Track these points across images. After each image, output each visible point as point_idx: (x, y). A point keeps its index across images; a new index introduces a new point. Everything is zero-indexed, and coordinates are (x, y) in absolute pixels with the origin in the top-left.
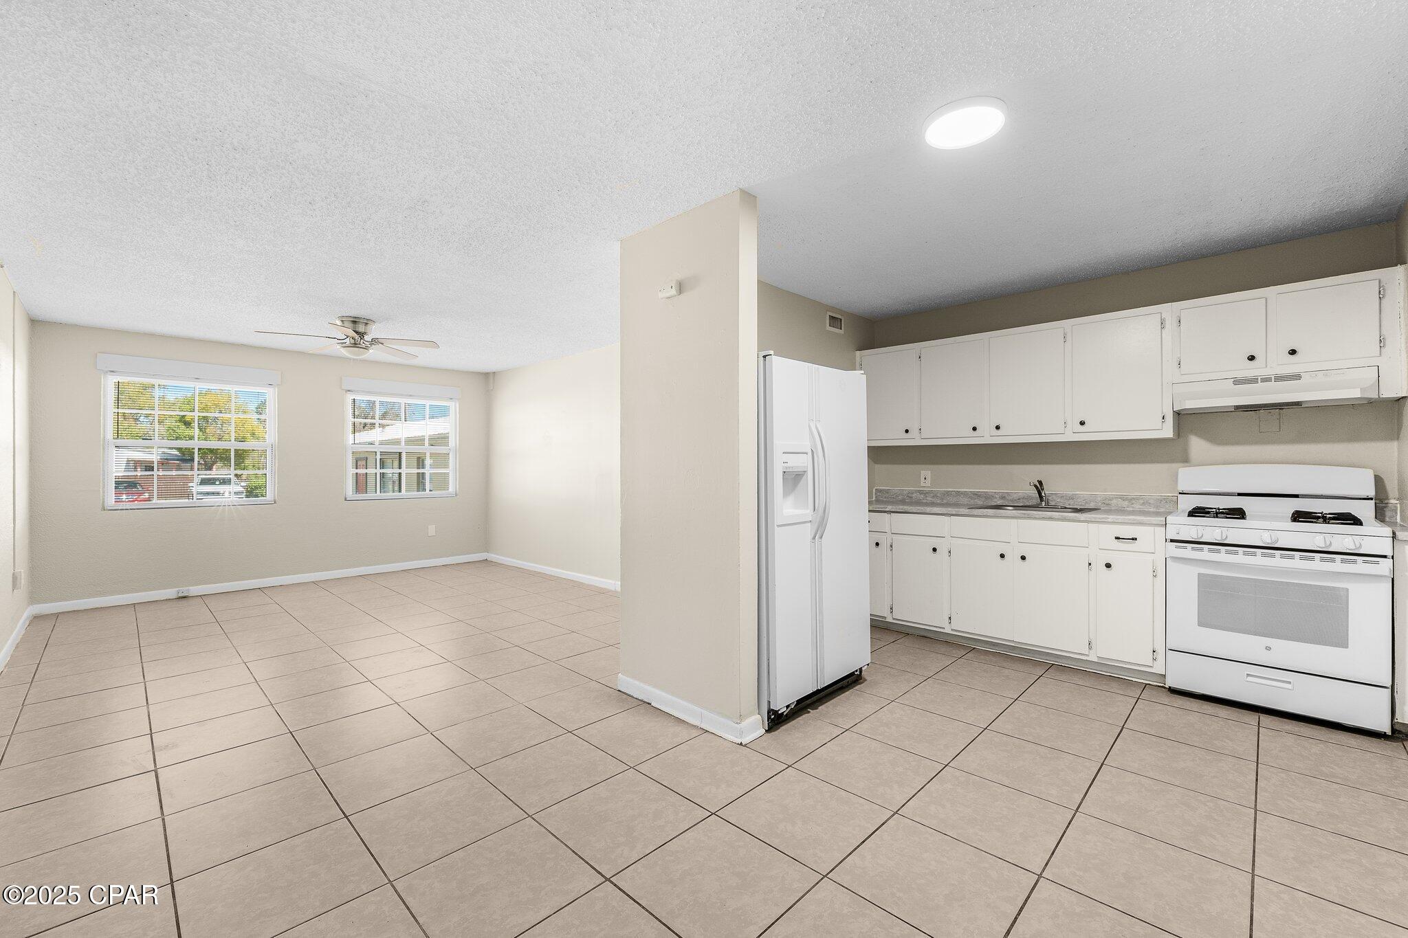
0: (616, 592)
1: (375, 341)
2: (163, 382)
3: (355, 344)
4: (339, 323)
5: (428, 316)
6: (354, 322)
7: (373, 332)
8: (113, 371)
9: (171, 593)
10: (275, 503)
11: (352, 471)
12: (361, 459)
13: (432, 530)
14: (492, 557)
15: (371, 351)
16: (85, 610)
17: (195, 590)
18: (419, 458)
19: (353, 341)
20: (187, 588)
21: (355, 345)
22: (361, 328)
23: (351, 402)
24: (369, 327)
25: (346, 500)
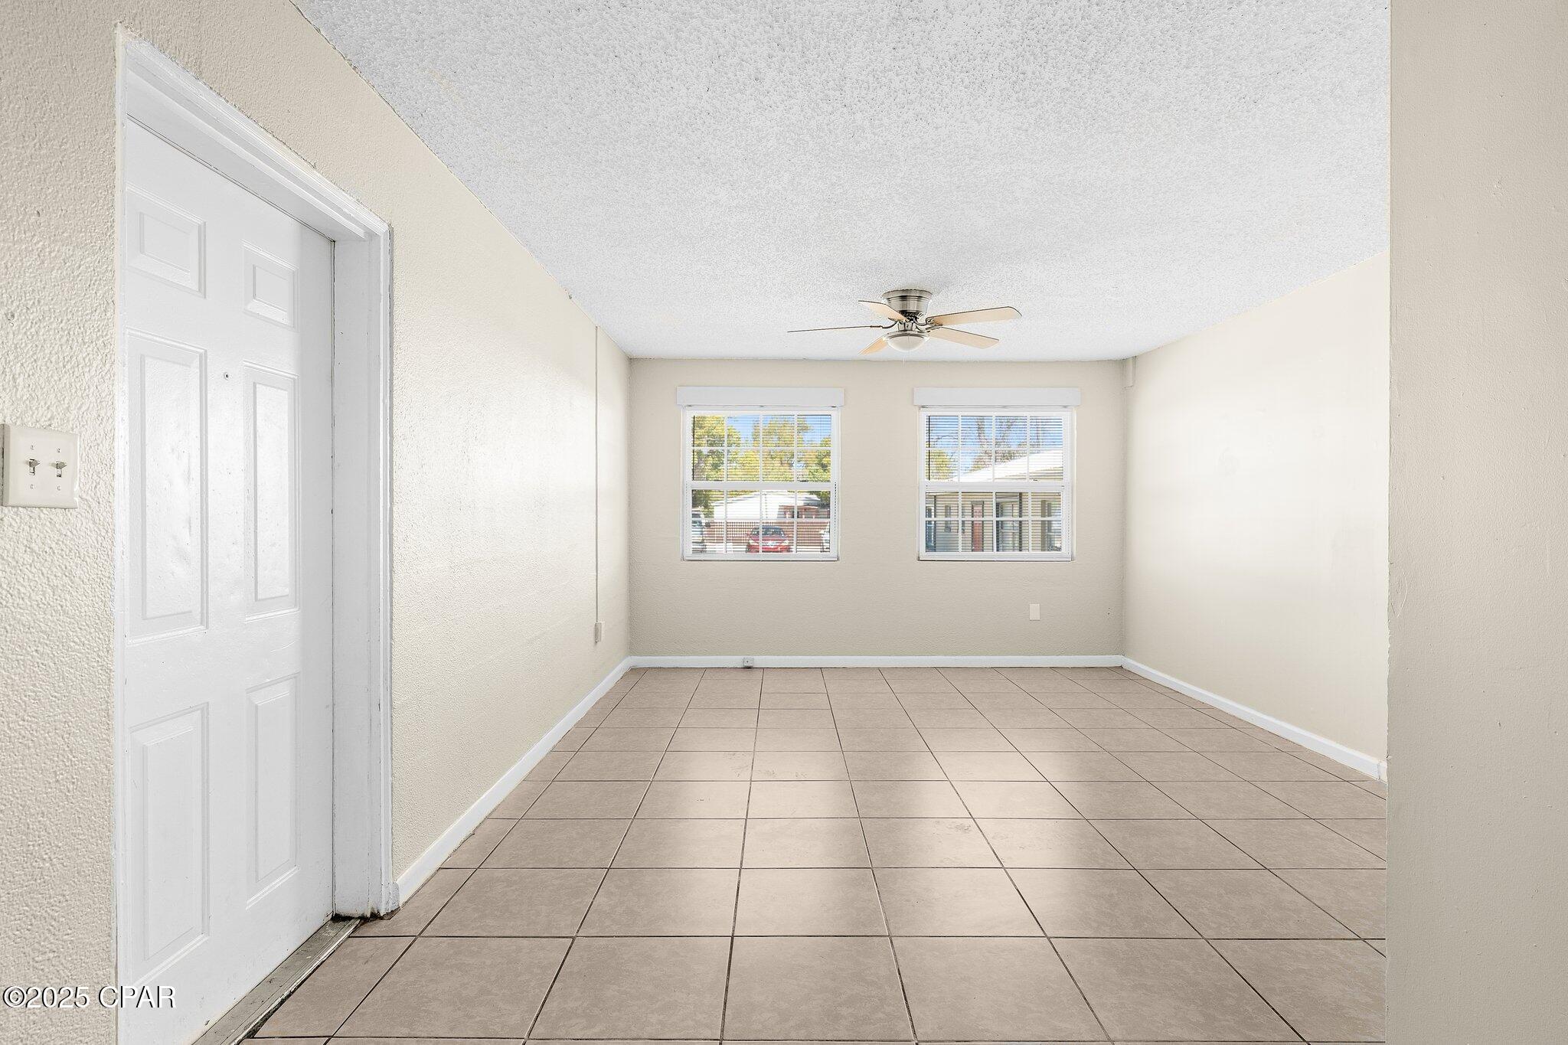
0: (1379, 783)
1: (934, 323)
2: (732, 413)
3: (905, 330)
4: (884, 301)
5: (1001, 264)
6: (904, 298)
7: (929, 308)
8: (690, 406)
9: (736, 661)
10: (838, 559)
11: (924, 519)
12: (977, 503)
13: (1035, 612)
14: (1129, 663)
15: (926, 339)
16: (669, 668)
17: (759, 661)
18: (1043, 502)
19: (902, 327)
20: (752, 657)
21: (904, 332)
22: (912, 306)
23: (926, 420)
24: (923, 302)
25: (919, 560)
